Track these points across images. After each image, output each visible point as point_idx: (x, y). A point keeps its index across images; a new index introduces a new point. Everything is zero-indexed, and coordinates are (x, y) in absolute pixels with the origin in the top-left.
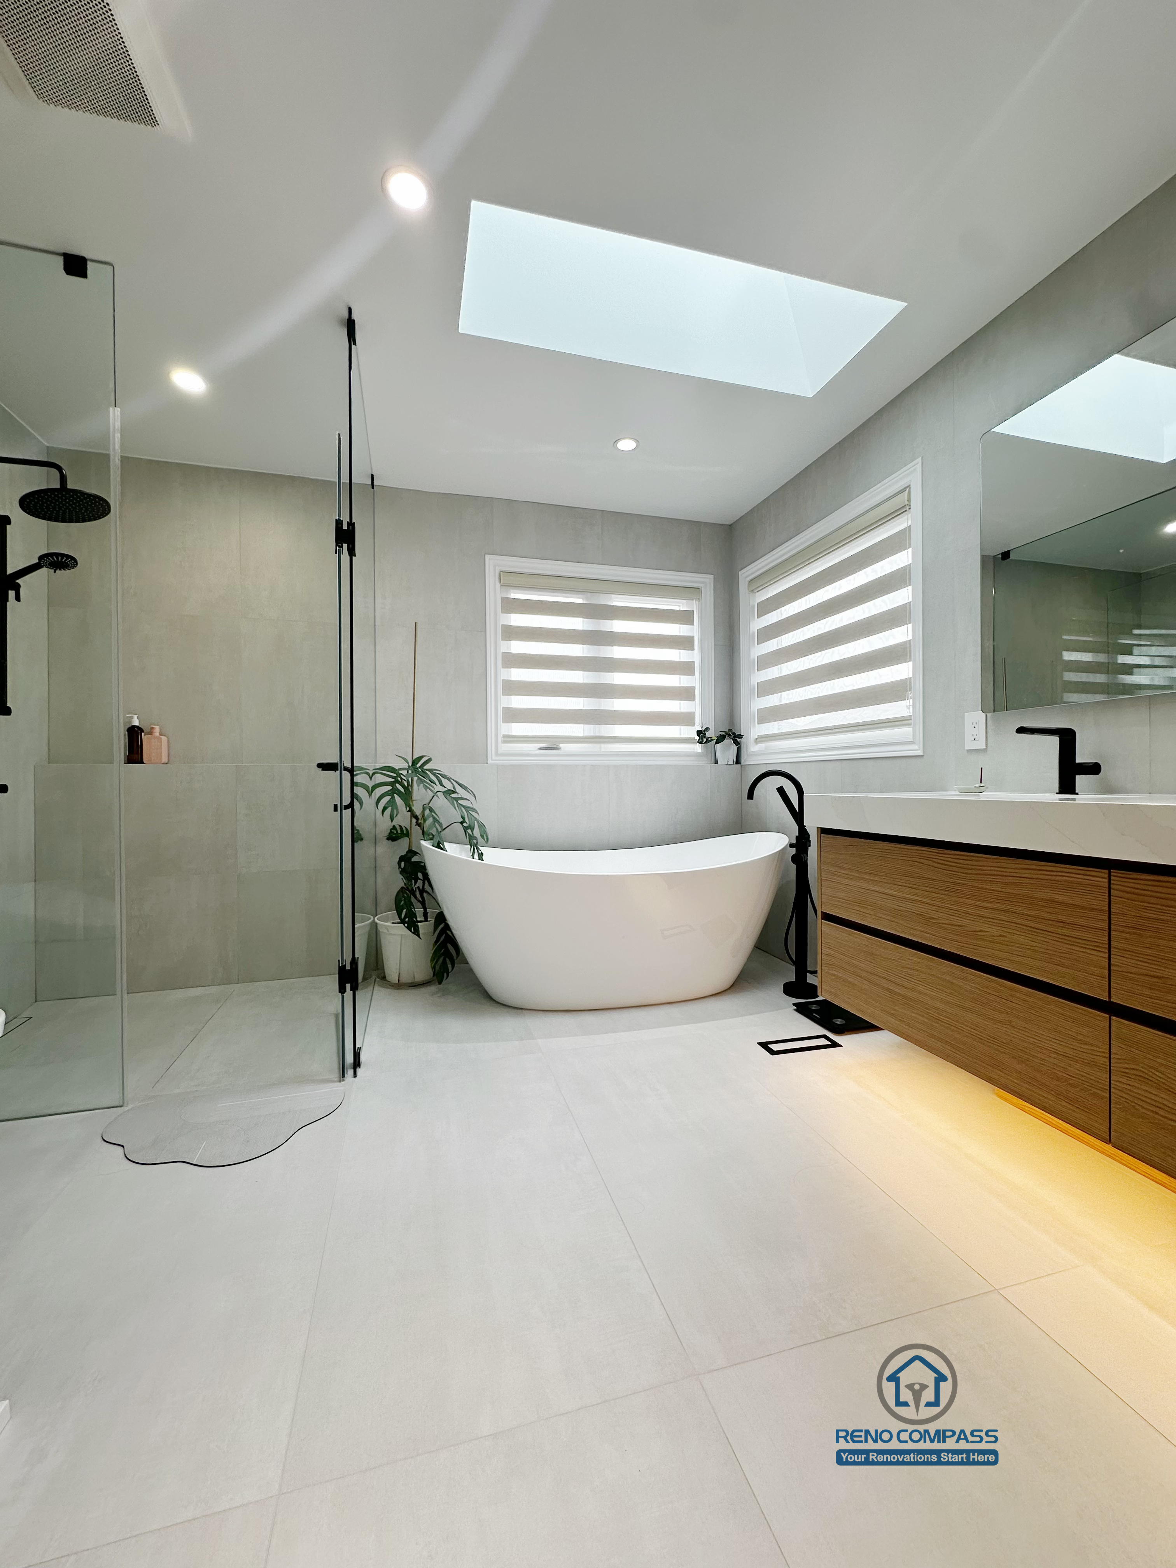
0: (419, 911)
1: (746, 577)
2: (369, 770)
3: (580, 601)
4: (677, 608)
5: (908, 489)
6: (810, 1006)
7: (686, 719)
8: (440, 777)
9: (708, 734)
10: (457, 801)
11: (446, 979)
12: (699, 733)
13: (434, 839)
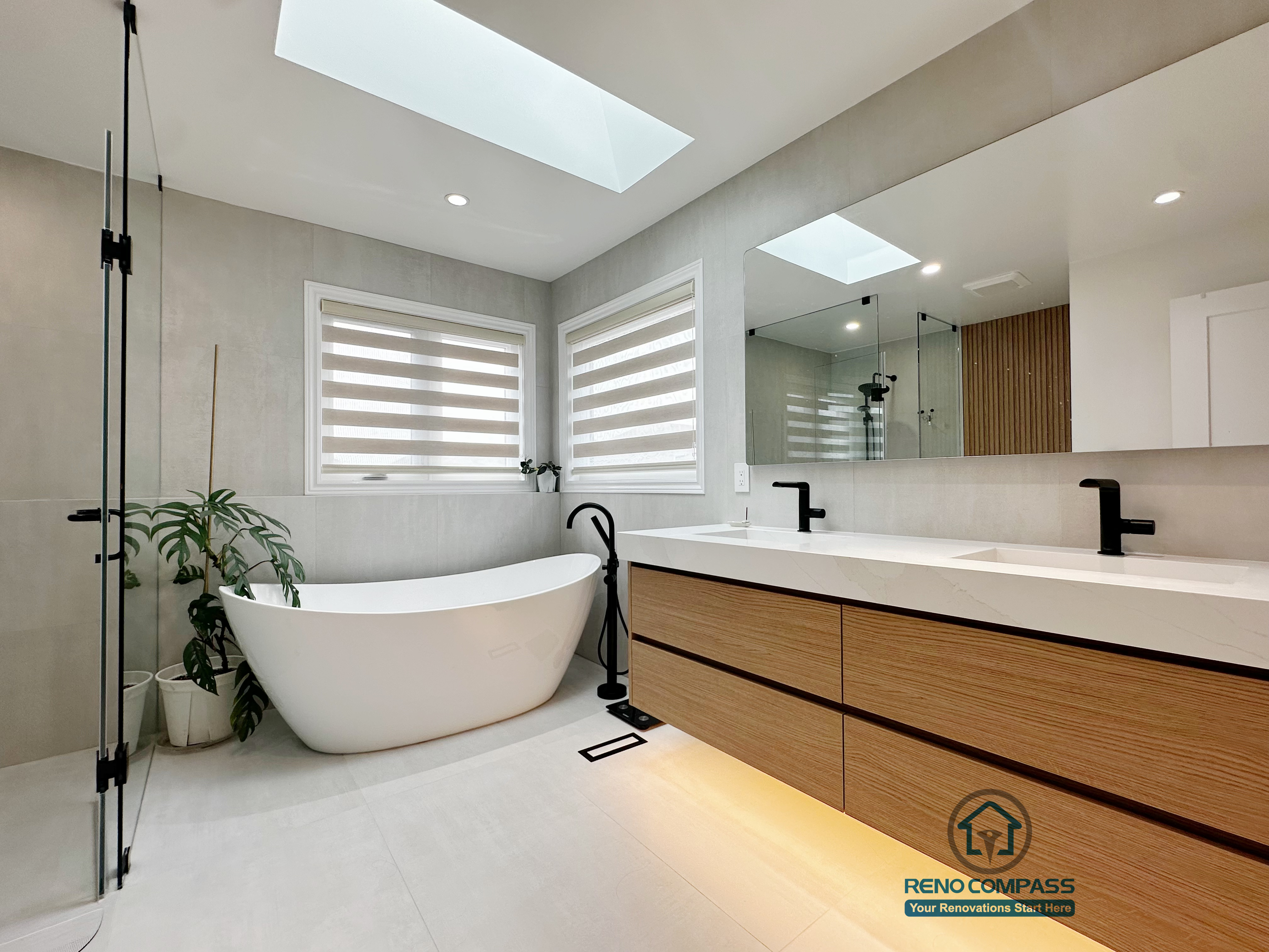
0: (216, 662)
1: (564, 330)
2: (149, 508)
3: (408, 336)
4: (502, 350)
5: (693, 281)
6: (620, 707)
7: (512, 451)
8: (246, 512)
9: (531, 465)
10: (267, 539)
11: (251, 734)
12: (523, 464)
13: (238, 582)
